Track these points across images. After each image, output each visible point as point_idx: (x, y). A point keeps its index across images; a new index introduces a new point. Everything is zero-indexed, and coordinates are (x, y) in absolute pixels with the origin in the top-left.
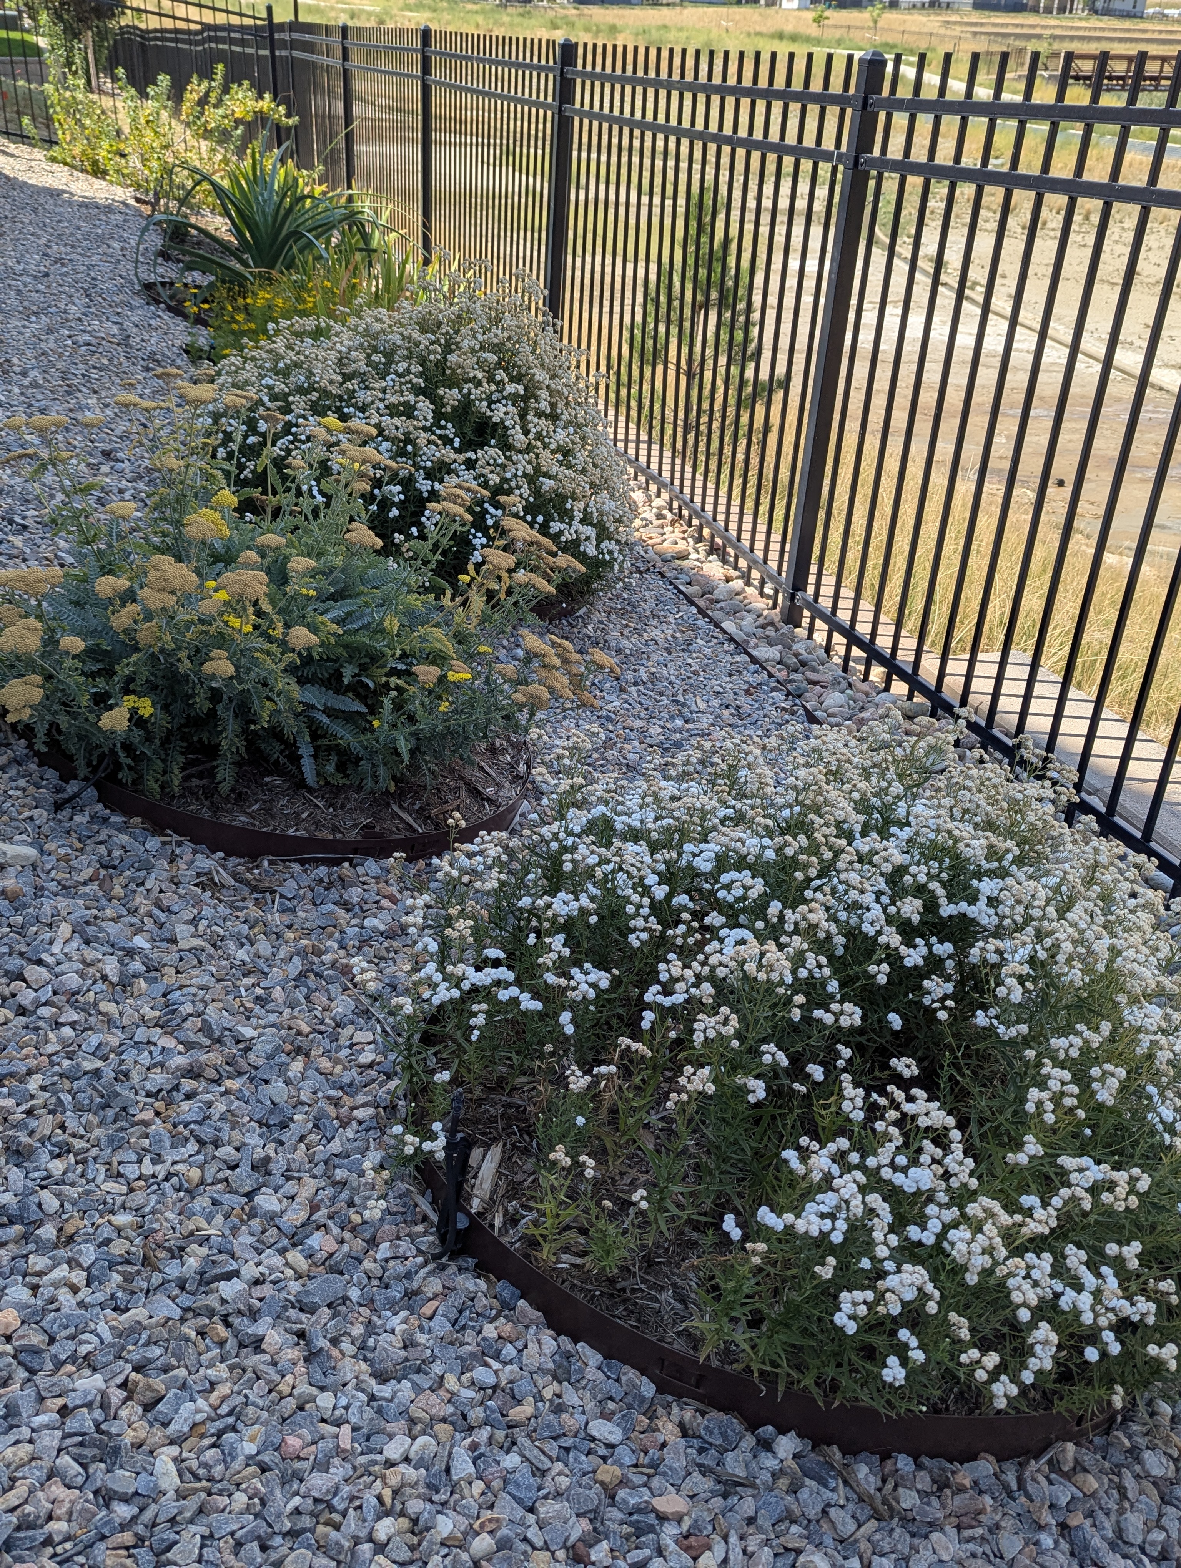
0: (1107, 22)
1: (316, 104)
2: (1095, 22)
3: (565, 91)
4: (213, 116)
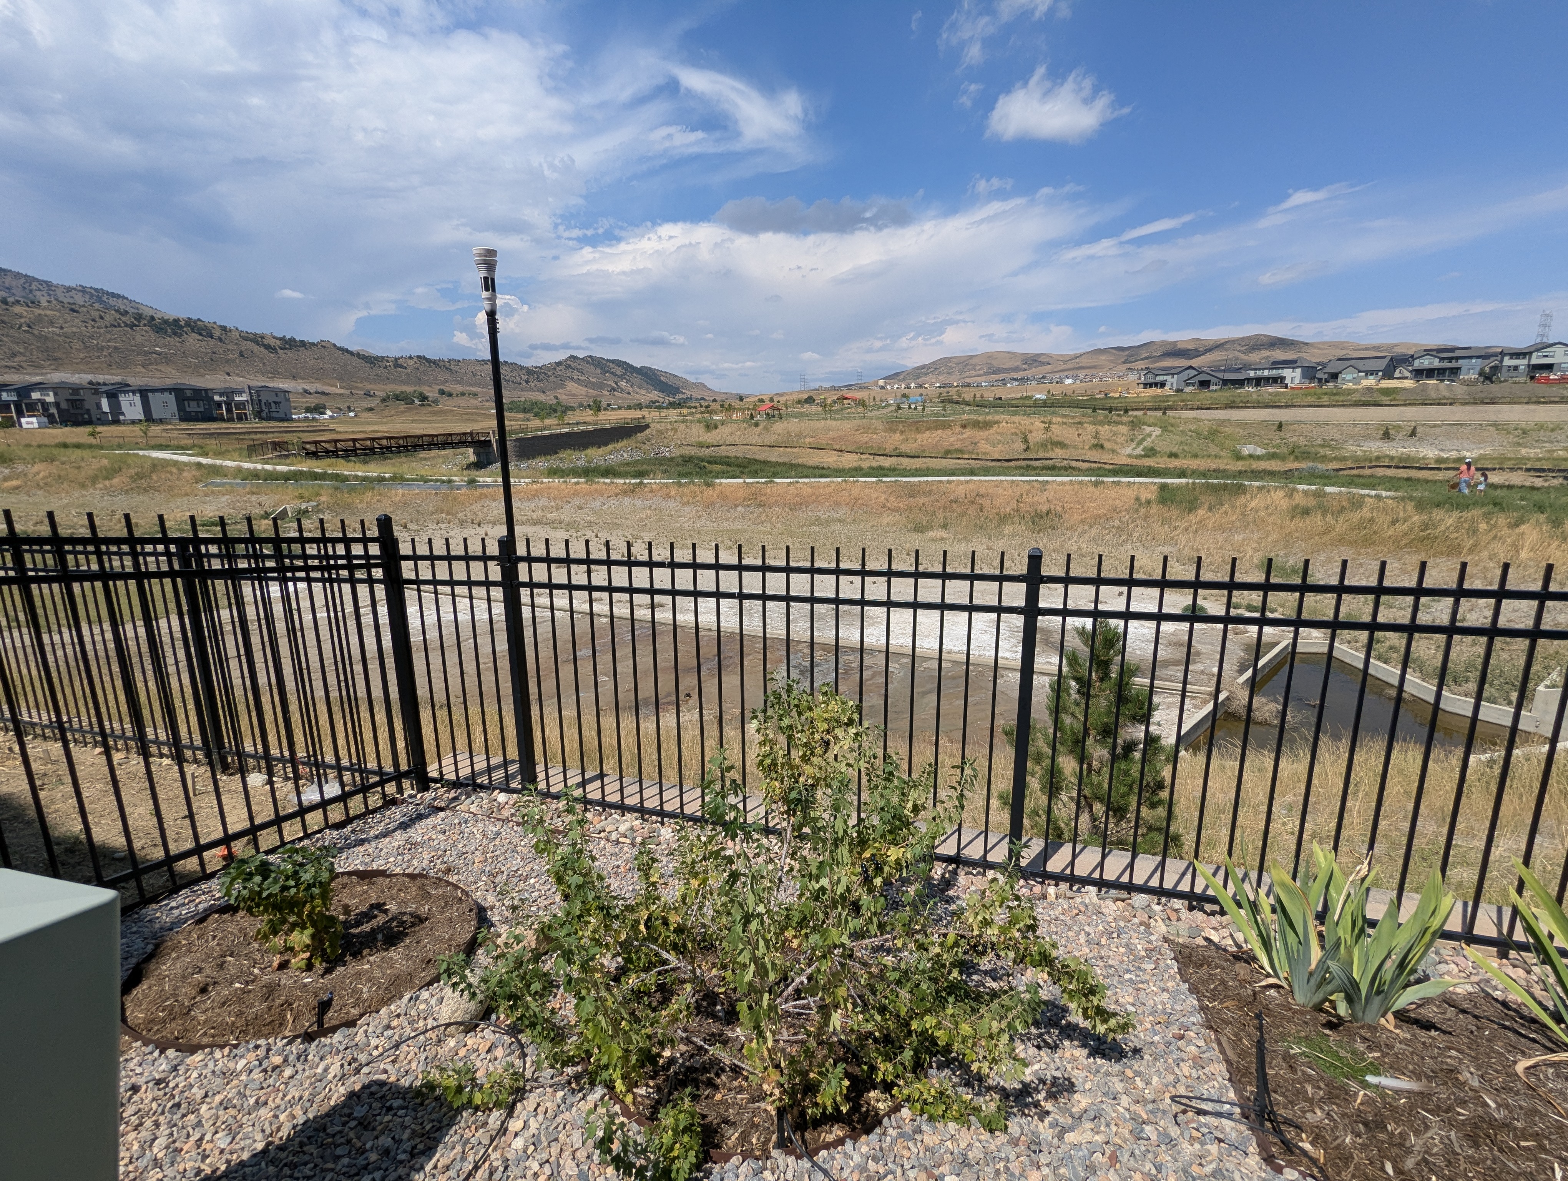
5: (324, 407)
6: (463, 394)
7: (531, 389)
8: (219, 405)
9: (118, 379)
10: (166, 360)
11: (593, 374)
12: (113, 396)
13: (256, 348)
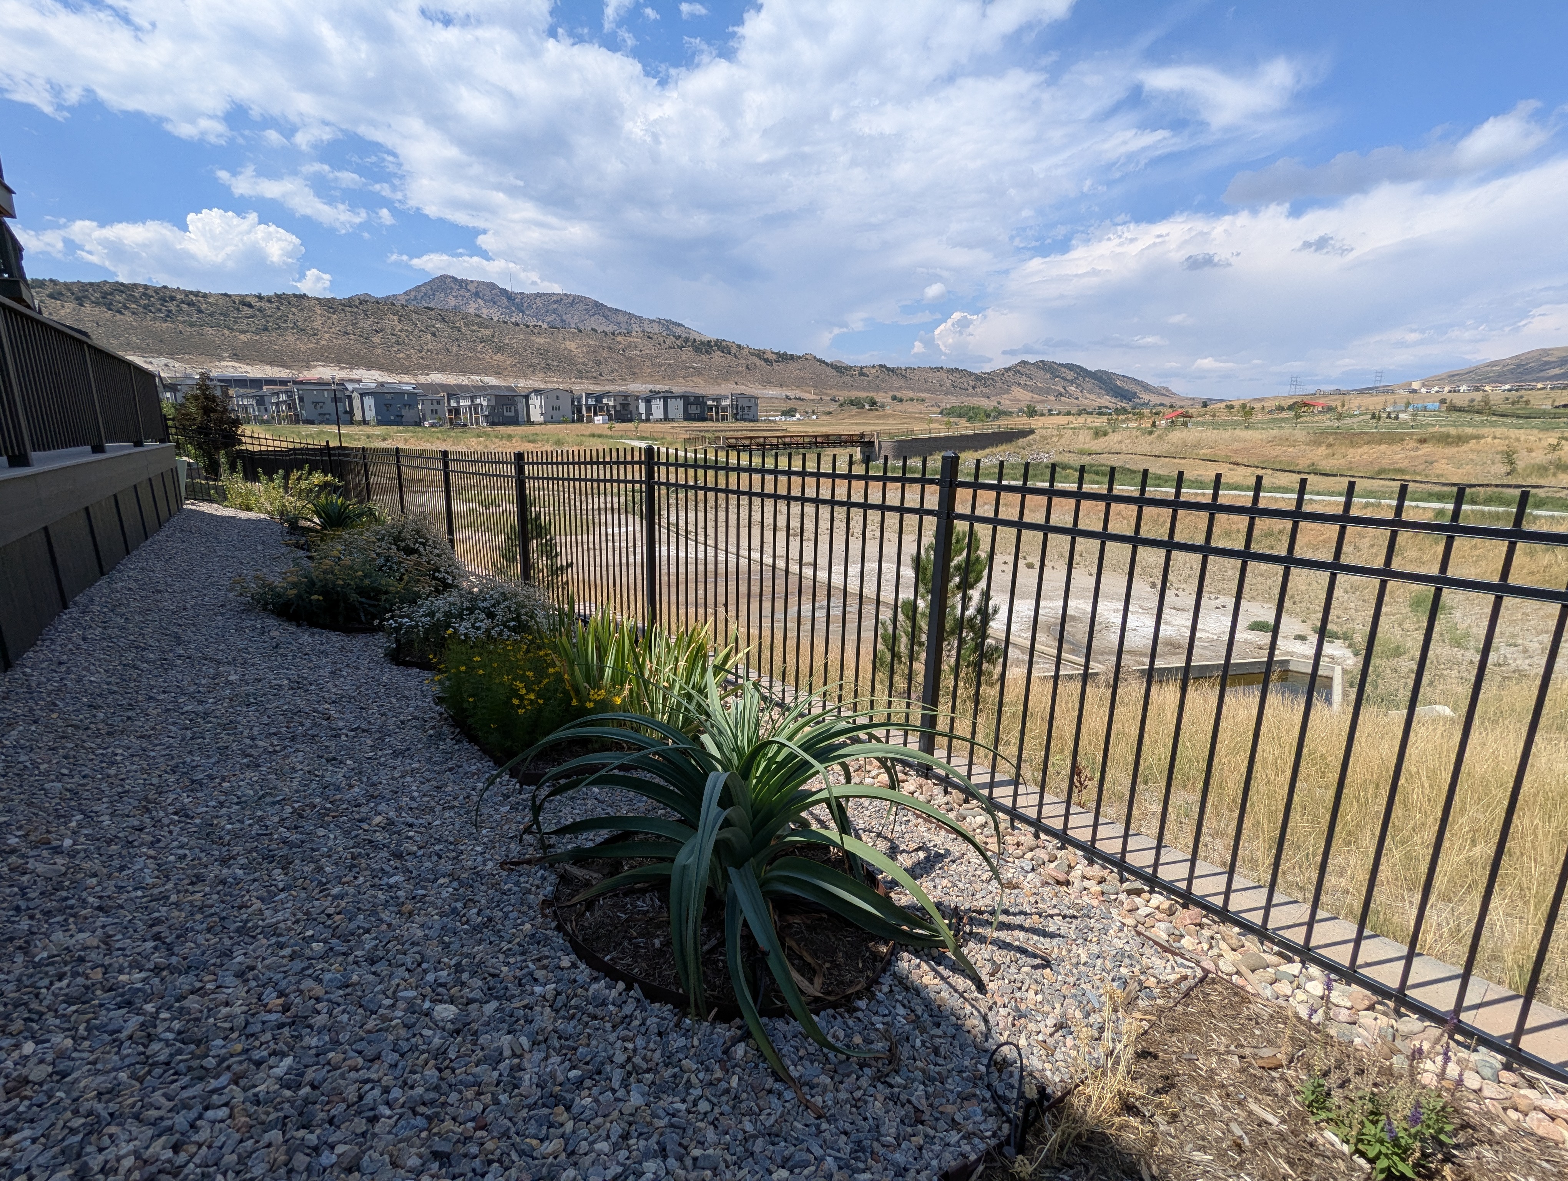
0: (743, 424)
1: (351, 479)
2: (738, 424)
3: (446, 465)
4: (304, 484)
5: (795, 410)
6: (912, 400)
7: (977, 395)
8: (710, 408)
9: (667, 388)
10: (698, 372)
11: (1041, 379)
12: (648, 401)
13: (758, 362)
